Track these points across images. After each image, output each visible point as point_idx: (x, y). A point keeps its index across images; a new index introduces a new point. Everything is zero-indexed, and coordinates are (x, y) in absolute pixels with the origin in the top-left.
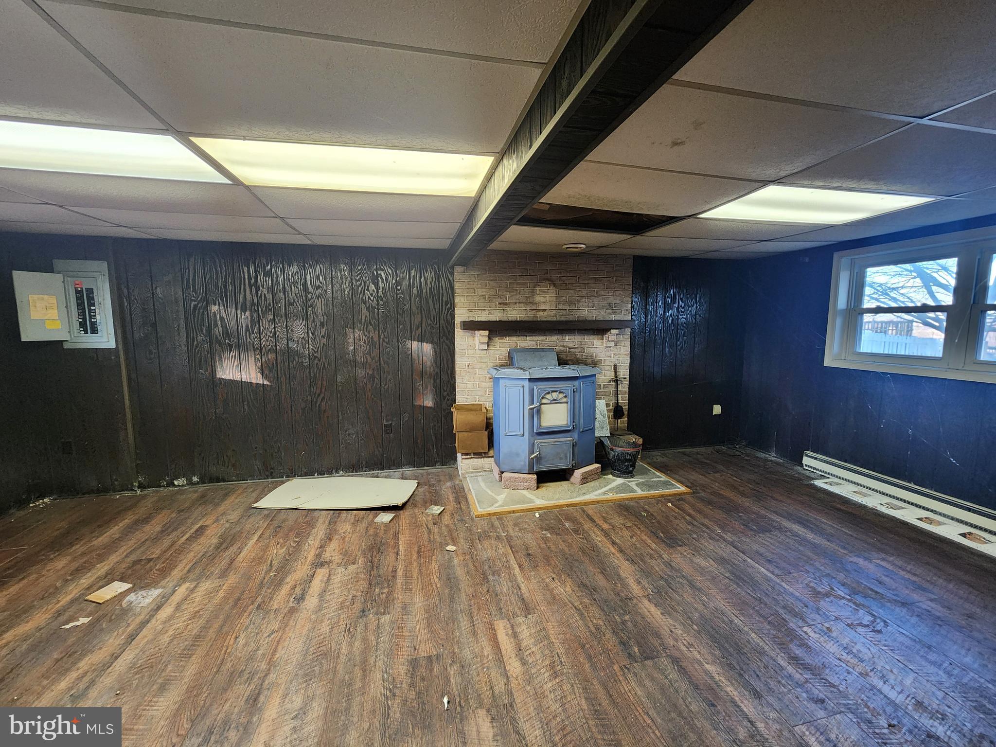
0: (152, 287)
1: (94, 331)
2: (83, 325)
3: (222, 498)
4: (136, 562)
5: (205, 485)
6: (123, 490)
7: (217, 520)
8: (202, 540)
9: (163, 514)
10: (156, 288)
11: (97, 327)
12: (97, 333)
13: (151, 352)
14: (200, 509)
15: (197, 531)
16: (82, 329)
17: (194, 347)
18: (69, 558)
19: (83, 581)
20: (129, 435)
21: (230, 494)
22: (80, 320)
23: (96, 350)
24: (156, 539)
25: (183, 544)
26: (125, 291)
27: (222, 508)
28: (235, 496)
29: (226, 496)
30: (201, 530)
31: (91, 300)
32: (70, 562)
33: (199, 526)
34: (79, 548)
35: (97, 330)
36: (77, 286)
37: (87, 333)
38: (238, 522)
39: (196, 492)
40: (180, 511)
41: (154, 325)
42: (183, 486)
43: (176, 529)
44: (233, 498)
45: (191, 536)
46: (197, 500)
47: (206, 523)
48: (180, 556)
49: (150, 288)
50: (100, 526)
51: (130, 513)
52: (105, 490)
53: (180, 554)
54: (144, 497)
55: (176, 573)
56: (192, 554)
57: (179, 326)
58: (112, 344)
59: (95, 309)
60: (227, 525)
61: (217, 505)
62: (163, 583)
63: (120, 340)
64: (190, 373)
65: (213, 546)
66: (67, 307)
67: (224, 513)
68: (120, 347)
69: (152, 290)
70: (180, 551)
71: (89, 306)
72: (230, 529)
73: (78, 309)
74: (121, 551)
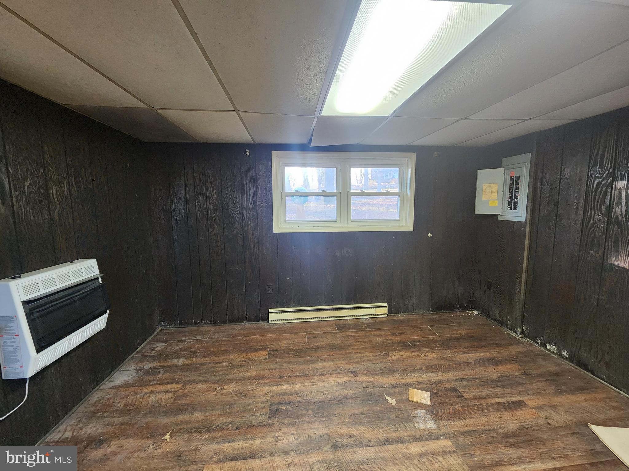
0: (561, 169)
1: (515, 208)
2: (510, 204)
3: (572, 388)
4: (455, 390)
5: (573, 365)
6: (511, 330)
7: (539, 408)
8: (506, 415)
9: (512, 367)
10: (564, 170)
11: (517, 205)
12: (517, 210)
13: (549, 228)
14: (543, 384)
15: (513, 403)
16: (509, 207)
17: (589, 227)
18: (439, 355)
19: (424, 376)
20: (521, 291)
21: (586, 391)
22: (509, 200)
23: (514, 222)
24: (483, 383)
25: (492, 405)
26: (540, 174)
27: (558, 400)
28: (587, 397)
29: (581, 390)
30: (519, 405)
31: (517, 184)
32: (437, 359)
33: (521, 399)
34: (449, 353)
35: (517, 208)
36: (512, 175)
37: (511, 209)
38: (554, 429)
39: (558, 365)
40: (525, 374)
41: (556, 203)
42: (553, 352)
43: (503, 387)
44: (583, 398)
45: (504, 403)
46: (551, 374)
47: (529, 403)
48: (477, 412)
49: (559, 170)
50: (474, 346)
51: (497, 349)
52: (501, 323)
53: (479, 410)
54: (519, 343)
55: (458, 425)
56: (484, 420)
57: (578, 204)
58: (523, 219)
59: (518, 192)
60: (542, 422)
61: (560, 392)
62: (443, 423)
63: (529, 216)
64: (579, 252)
65: (506, 430)
66: (503, 191)
67: (555, 407)
68: (528, 221)
69: (561, 172)
70: (481, 409)
71: (516, 189)
72: (540, 428)
73: (510, 192)
74: (459, 373)
